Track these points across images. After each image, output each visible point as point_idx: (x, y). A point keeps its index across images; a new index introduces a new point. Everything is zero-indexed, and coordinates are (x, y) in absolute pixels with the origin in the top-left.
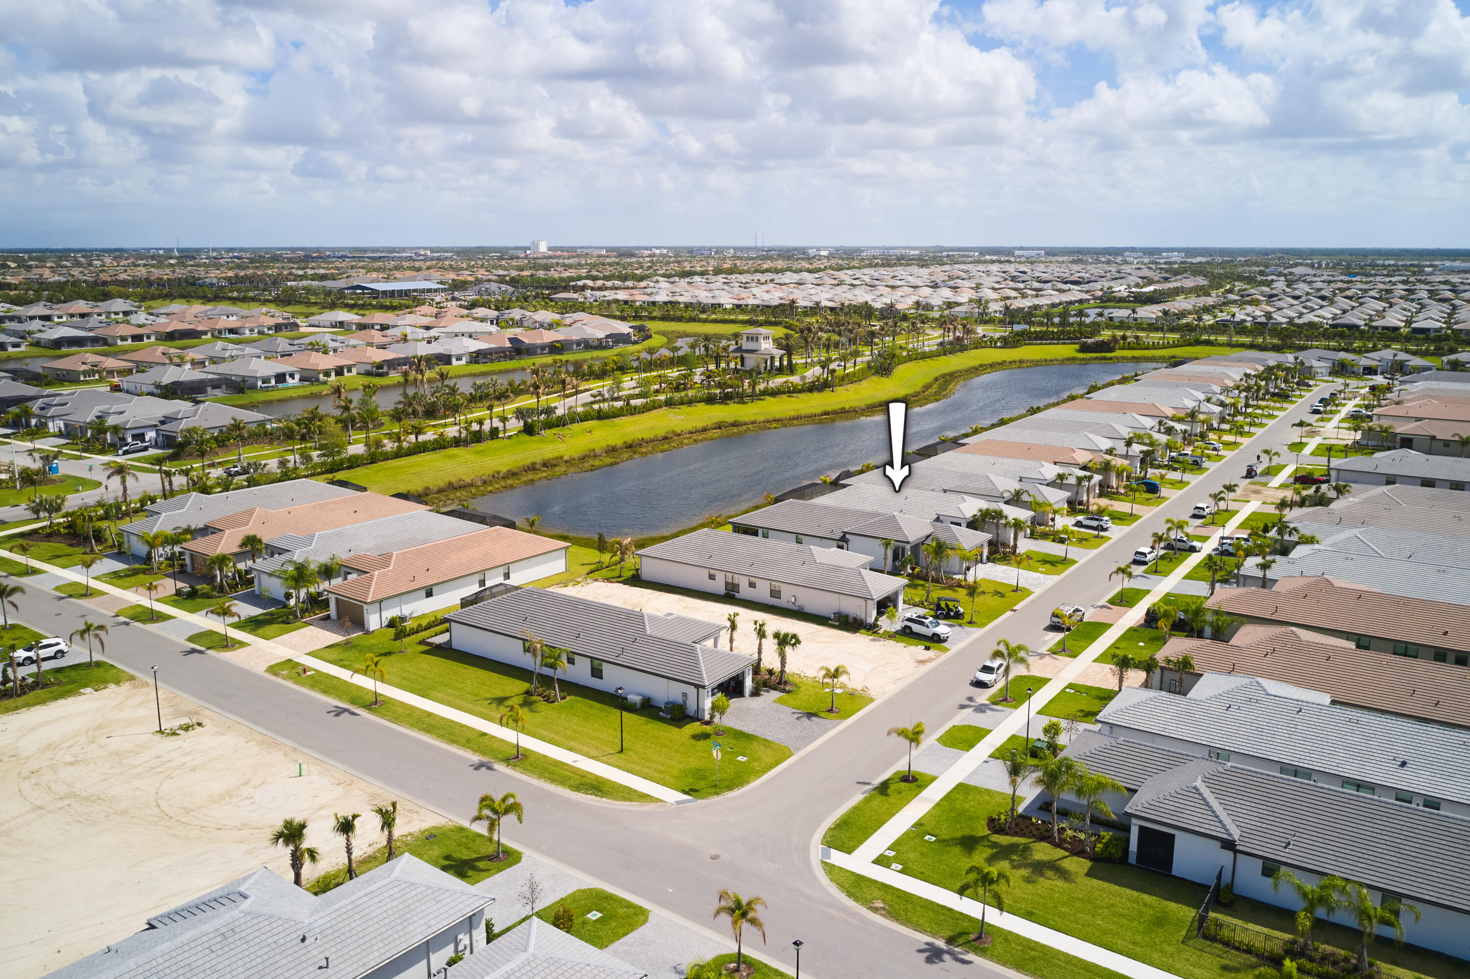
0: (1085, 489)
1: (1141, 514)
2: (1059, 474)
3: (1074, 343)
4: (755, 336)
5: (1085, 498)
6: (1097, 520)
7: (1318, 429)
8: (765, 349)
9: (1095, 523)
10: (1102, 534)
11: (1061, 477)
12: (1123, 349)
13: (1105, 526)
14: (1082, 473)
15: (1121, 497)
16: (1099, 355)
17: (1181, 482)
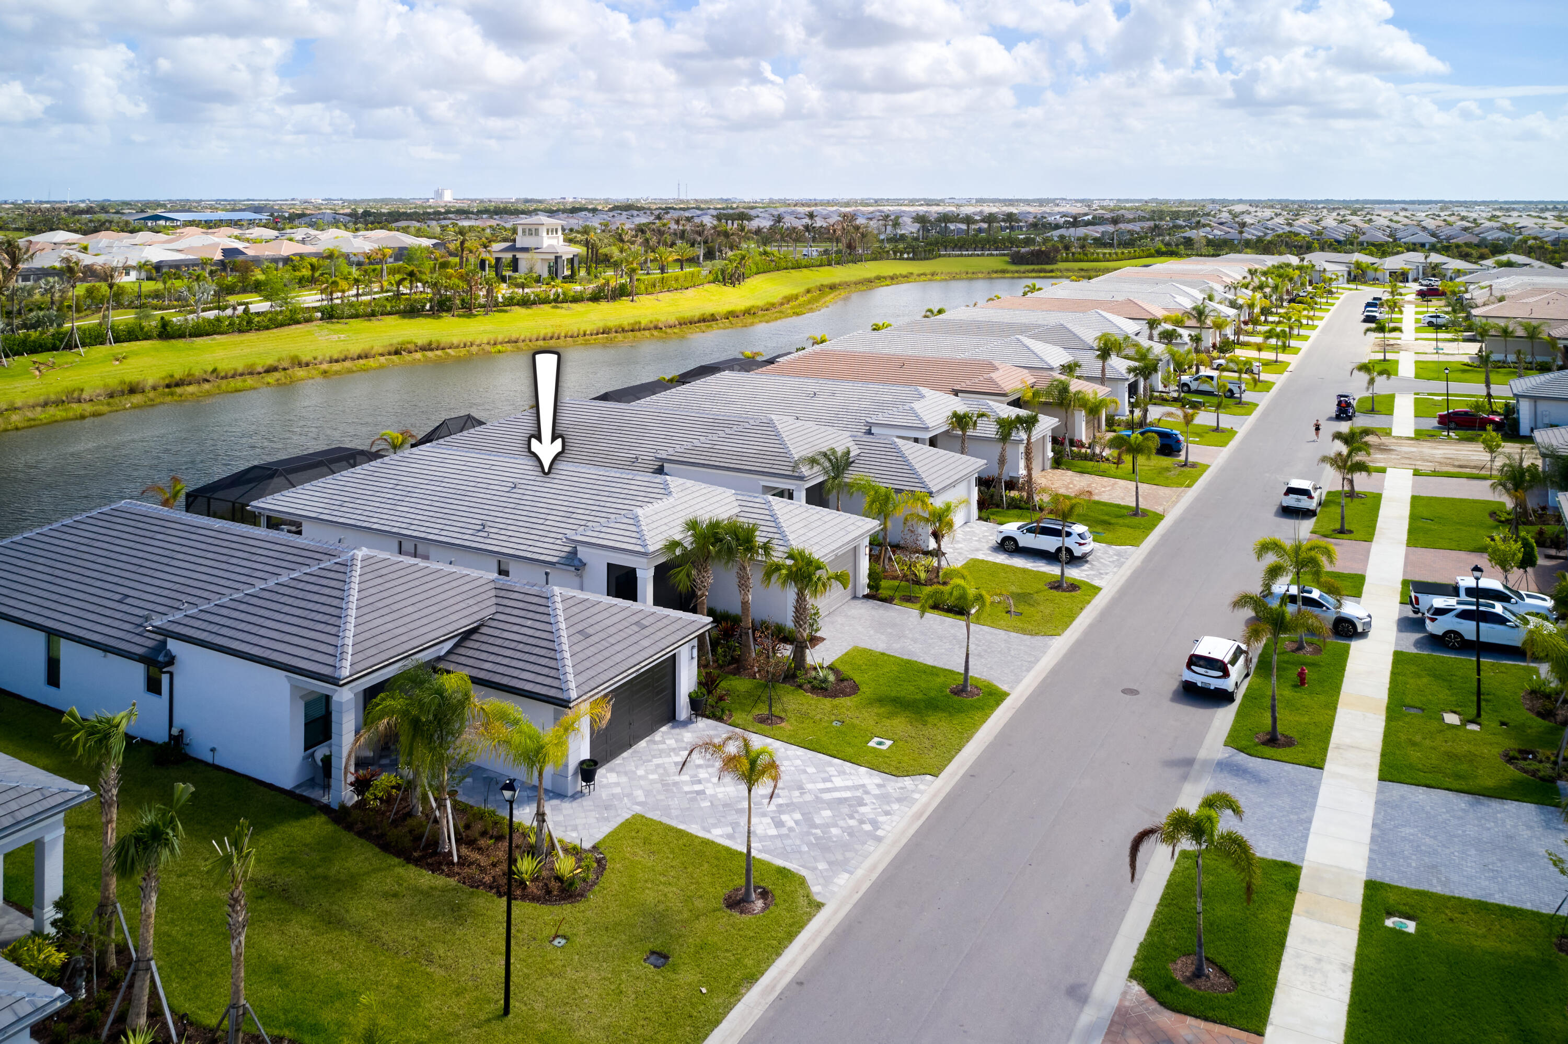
0: (1022, 448)
1: (1159, 509)
2: (955, 415)
3: (1004, 255)
4: (533, 227)
5: (1023, 472)
6: (1056, 533)
7: (1392, 342)
8: (550, 246)
9: (1049, 543)
10: (1074, 573)
11: (961, 421)
12: (1067, 260)
13: (1078, 551)
14: (1014, 412)
15: (1104, 466)
16: (1036, 267)
17: (1217, 429)
